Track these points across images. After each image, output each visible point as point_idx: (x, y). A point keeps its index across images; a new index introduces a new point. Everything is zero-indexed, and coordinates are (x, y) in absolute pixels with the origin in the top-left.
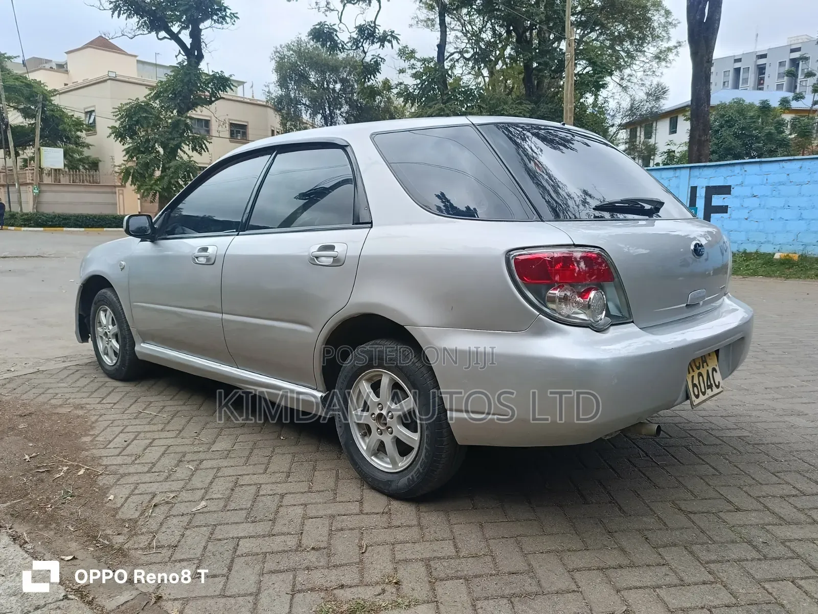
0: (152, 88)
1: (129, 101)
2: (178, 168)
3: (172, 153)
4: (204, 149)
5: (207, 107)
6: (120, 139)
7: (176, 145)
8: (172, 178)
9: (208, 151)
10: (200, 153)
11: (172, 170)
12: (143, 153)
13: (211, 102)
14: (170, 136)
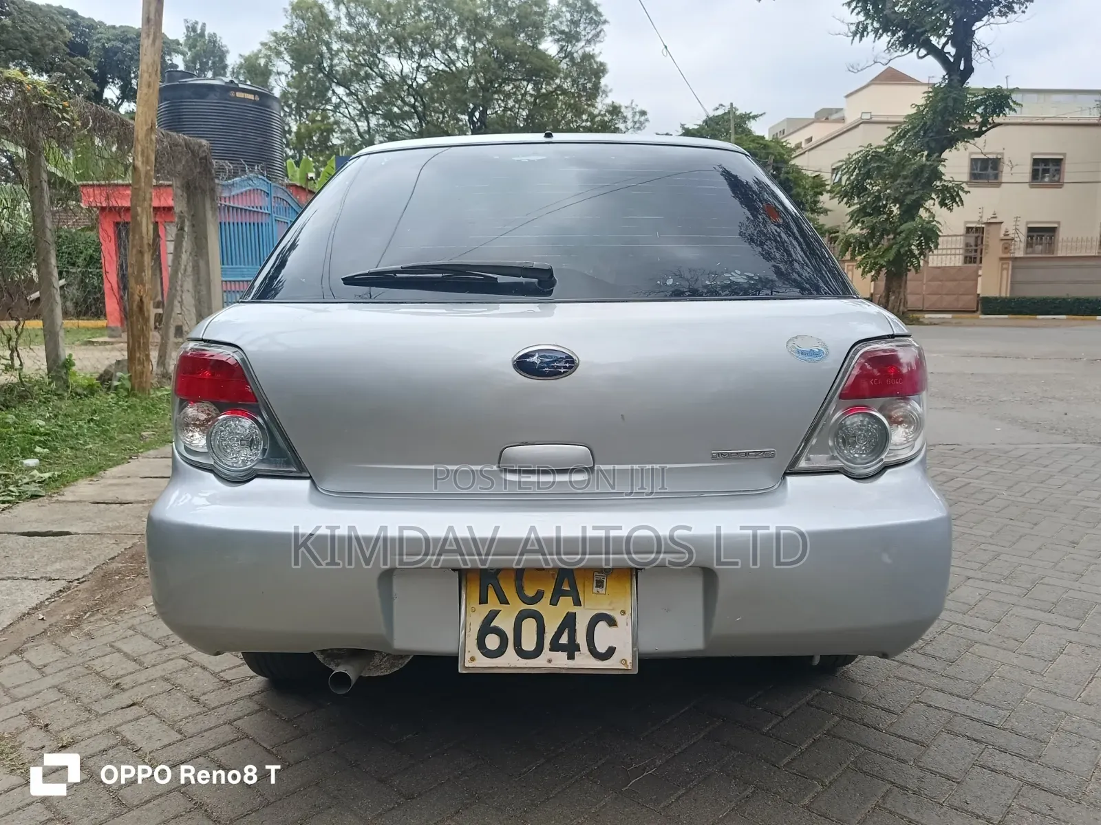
0: (895, 126)
1: (861, 149)
2: (912, 232)
3: (910, 211)
4: (957, 203)
5: (971, 141)
6: (845, 200)
7: (914, 200)
8: (902, 246)
9: (963, 205)
10: (950, 209)
11: (903, 235)
12: (870, 215)
13: (979, 134)
14: (908, 189)
